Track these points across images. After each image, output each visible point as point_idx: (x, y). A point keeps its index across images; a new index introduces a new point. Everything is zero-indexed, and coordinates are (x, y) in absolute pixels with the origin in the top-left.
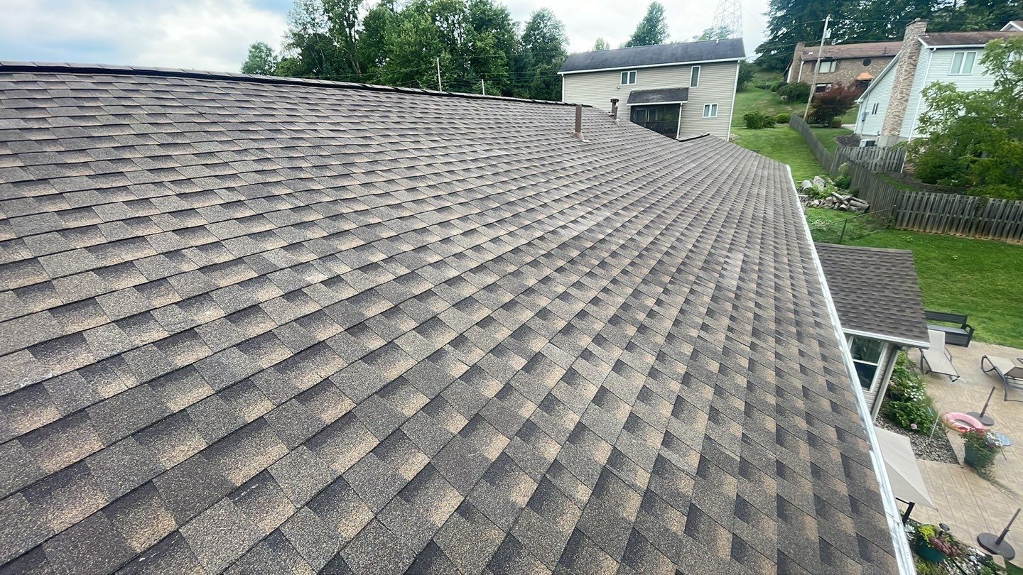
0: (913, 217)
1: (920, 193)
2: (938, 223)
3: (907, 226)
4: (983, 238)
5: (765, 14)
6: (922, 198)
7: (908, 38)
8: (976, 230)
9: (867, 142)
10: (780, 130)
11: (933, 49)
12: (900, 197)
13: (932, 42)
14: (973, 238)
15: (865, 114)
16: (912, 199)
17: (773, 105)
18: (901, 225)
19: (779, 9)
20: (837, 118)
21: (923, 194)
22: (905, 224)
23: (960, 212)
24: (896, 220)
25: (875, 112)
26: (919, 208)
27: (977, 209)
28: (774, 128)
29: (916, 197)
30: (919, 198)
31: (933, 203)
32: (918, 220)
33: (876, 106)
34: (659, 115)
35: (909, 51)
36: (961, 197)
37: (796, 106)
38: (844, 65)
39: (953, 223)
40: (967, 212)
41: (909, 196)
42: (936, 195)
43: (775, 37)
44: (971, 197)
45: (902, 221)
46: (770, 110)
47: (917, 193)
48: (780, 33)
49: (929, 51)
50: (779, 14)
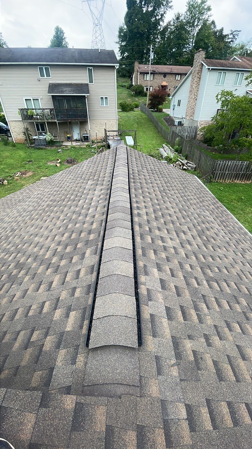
0: (221, 175)
1: (225, 161)
2: (231, 176)
3: (218, 180)
4: (248, 182)
5: (117, 43)
6: (225, 164)
7: (197, 61)
8: (245, 178)
9: (178, 122)
10: (137, 113)
11: (209, 69)
12: (216, 164)
13: (209, 64)
14: (244, 183)
15: (174, 106)
16: (221, 166)
17: (130, 96)
18: (215, 180)
19: (122, 41)
20: (160, 107)
21: (226, 162)
22: (217, 178)
23: (240, 170)
24: (214, 176)
25: (179, 105)
26: (223, 169)
27: (247, 168)
28: (134, 111)
29: (223, 164)
30: (224, 164)
31: (230, 166)
32: (223, 176)
33: (179, 102)
34: (73, 104)
35: (197, 69)
36: (242, 162)
37: (140, 98)
38: (156, 76)
39: (237, 177)
40: (243, 169)
41: (220, 164)
42: (231, 162)
43: (123, 57)
44: (246, 162)
45: (216, 177)
46: (129, 100)
47: (223, 162)
48: (125, 55)
49: (207, 70)
50: (123, 44)
